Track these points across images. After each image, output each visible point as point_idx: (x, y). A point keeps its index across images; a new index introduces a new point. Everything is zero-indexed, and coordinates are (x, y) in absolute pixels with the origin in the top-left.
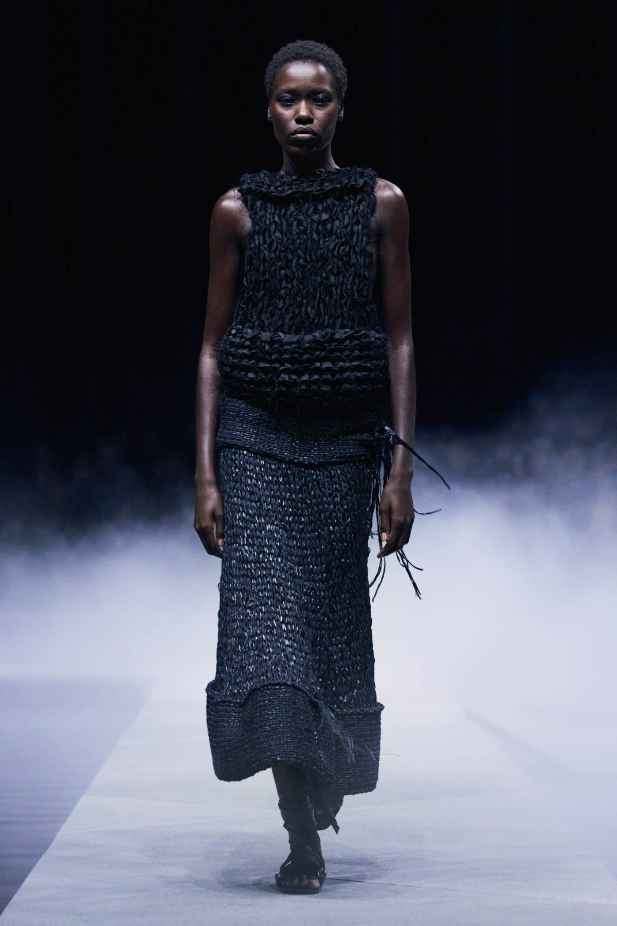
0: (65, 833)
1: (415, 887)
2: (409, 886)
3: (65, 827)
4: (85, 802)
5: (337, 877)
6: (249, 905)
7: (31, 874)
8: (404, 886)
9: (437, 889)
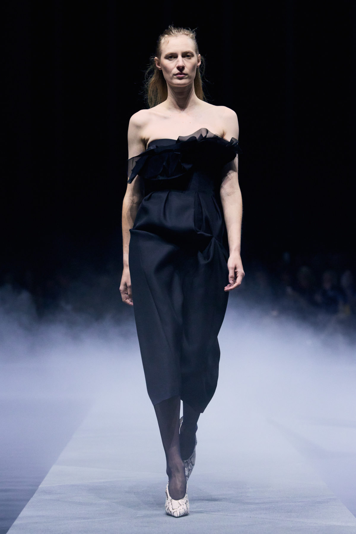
0: (43, 486)
1: (238, 516)
2: (235, 516)
3: (43, 482)
4: (54, 469)
5: (195, 511)
6: (146, 526)
7: (24, 509)
8: (233, 516)
9: (251, 517)
